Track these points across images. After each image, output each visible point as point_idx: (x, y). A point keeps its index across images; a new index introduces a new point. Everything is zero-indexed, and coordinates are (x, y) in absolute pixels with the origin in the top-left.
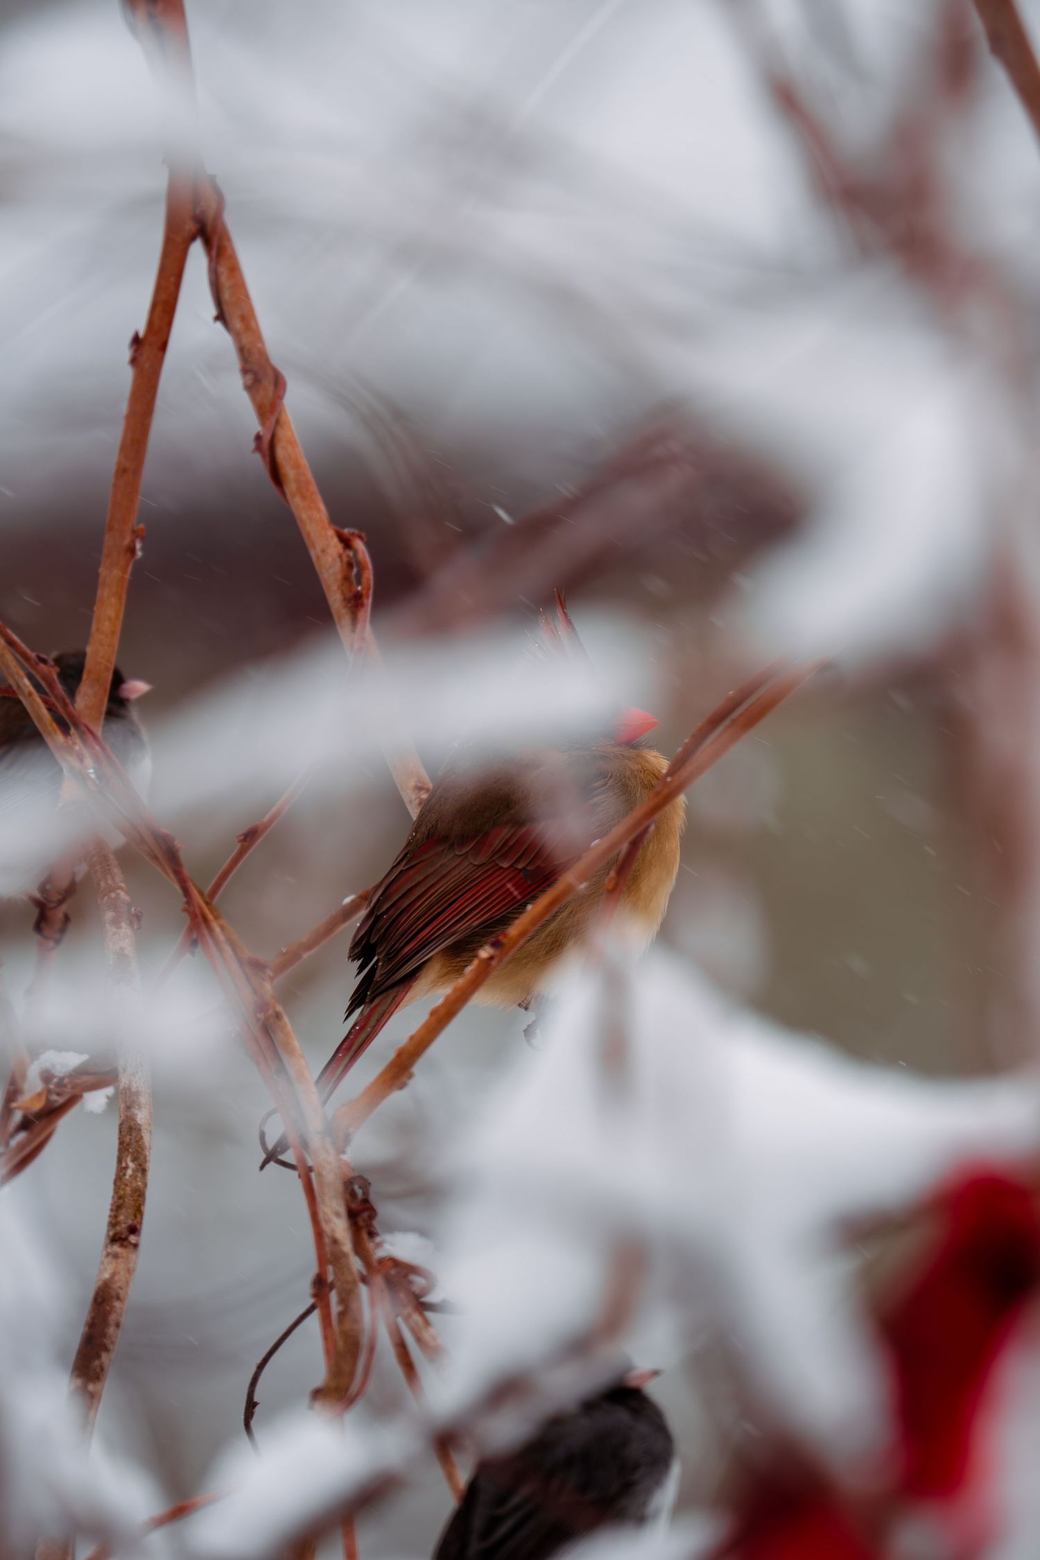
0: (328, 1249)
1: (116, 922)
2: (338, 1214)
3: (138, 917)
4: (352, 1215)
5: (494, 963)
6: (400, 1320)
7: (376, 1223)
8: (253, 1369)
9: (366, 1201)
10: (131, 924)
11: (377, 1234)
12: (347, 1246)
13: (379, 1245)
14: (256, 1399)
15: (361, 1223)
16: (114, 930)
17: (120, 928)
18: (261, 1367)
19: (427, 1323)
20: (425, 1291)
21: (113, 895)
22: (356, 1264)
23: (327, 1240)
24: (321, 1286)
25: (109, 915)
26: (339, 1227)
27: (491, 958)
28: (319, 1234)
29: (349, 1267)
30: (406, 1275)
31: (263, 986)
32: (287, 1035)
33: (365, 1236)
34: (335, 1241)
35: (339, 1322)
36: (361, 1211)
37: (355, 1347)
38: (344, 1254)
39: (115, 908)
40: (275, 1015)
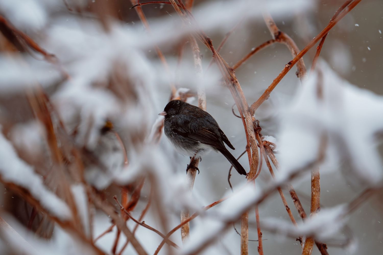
0: (250, 139)
1: (197, 58)
2: (252, 131)
3: (202, 56)
4: (255, 131)
5: (289, 68)
6: (268, 156)
7: (261, 132)
9: (258, 126)
10: (200, 58)
12: (254, 138)
13: (263, 138)
14: (231, 174)
15: (258, 132)
16: (196, 59)
17: (198, 59)
19: (274, 157)
20: (274, 148)
21: (196, 51)
22: (256, 142)
23: (249, 137)
24: (248, 147)
25: (195, 56)
26: (252, 134)
27: (289, 67)
28: (247, 135)
29: (255, 143)
30: (269, 145)
31: (232, 75)
32: (239, 86)
33: (259, 135)
34: (251, 137)
35: (253, 157)
36: (257, 129)
37: (257, 162)
38: (254, 140)
39: (196, 54)
40: (236, 82)
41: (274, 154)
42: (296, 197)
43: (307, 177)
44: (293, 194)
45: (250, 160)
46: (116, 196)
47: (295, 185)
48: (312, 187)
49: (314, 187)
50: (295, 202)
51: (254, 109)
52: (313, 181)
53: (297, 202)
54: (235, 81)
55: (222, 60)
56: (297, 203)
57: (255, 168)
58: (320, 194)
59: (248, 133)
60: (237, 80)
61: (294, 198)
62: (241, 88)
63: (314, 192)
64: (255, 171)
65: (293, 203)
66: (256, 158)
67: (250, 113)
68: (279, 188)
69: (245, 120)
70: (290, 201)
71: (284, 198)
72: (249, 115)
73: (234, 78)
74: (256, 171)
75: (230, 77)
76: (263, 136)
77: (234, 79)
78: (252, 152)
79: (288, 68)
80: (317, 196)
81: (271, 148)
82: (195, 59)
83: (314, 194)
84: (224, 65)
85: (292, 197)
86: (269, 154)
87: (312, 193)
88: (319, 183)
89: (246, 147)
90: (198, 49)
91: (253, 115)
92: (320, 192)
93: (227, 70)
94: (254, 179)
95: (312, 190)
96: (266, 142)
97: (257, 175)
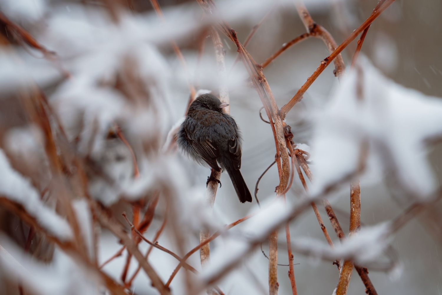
0: (280, 147)
1: (219, 53)
2: (282, 137)
3: (225, 52)
4: (286, 137)
6: (300, 167)
7: (293, 139)
8: (257, 180)
9: (290, 132)
10: (223, 54)
11: (294, 143)
12: (285, 146)
13: (295, 146)
14: (258, 188)
15: (289, 139)
17: (220, 55)
18: (260, 179)
19: (308, 167)
20: (307, 158)
21: (218, 46)
22: (287, 151)
23: (279, 144)
24: (277, 156)
25: (217, 51)
26: (283, 141)
27: (325, 64)
28: (277, 143)
29: (285, 152)
30: (302, 154)
31: (260, 72)
32: (267, 86)
33: (290, 143)
34: (282, 145)
35: (283, 167)
36: (288, 136)
37: (287, 174)
38: (284, 148)
39: (218, 49)
40: (265, 81)
41: (308, 165)
42: (332, 214)
43: (346, 191)
44: (329, 210)
45: (280, 171)
46: (124, 213)
47: (332, 200)
48: (351, 202)
49: (354, 203)
50: (331, 219)
51: (285, 112)
52: (352, 196)
53: (333, 219)
54: (262, 80)
55: (248, 56)
56: (334, 221)
57: (285, 181)
58: (360, 210)
59: (278, 140)
60: (265, 79)
61: (330, 215)
62: (270, 88)
63: (353, 209)
64: (285, 183)
65: (330, 221)
66: (287, 169)
67: (280, 117)
68: (313, 204)
69: (275, 125)
70: (325, 219)
71: (319, 215)
72: (279, 120)
73: (262, 76)
74: (287, 184)
75: (257, 75)
76: (295, 144)
77: (262, 78)
78: (283, 162)
79: (324, 66)
80: (357, 213)
81: (304, 158)
82: (217, 56)
83: (353, 210)
84: (250, 62)
85: (328, 213)
86: (302, 164)
87: (352, 210)
88: (359, 198)
89: (275, 156)
90: (220, 44)
91: (284, 120)
92: (360, 208)
93: (254, 67)
94: (284, 193)
95: (351, 205)
96: (299, 150)
97: (288, 188)
